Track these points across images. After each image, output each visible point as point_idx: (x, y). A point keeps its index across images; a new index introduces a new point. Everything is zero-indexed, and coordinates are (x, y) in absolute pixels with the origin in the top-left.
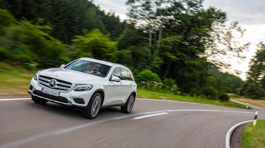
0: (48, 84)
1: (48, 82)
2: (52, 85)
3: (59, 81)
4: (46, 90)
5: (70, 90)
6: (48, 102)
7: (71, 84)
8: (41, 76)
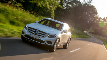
0: (33, 32)
1: (33, 31)
2: (36, 33)
3: (39, 31)
4: (32, 35)
5: (45, 37)
6: (30, 41)
7: (46, 33)
8: (29, 27)
